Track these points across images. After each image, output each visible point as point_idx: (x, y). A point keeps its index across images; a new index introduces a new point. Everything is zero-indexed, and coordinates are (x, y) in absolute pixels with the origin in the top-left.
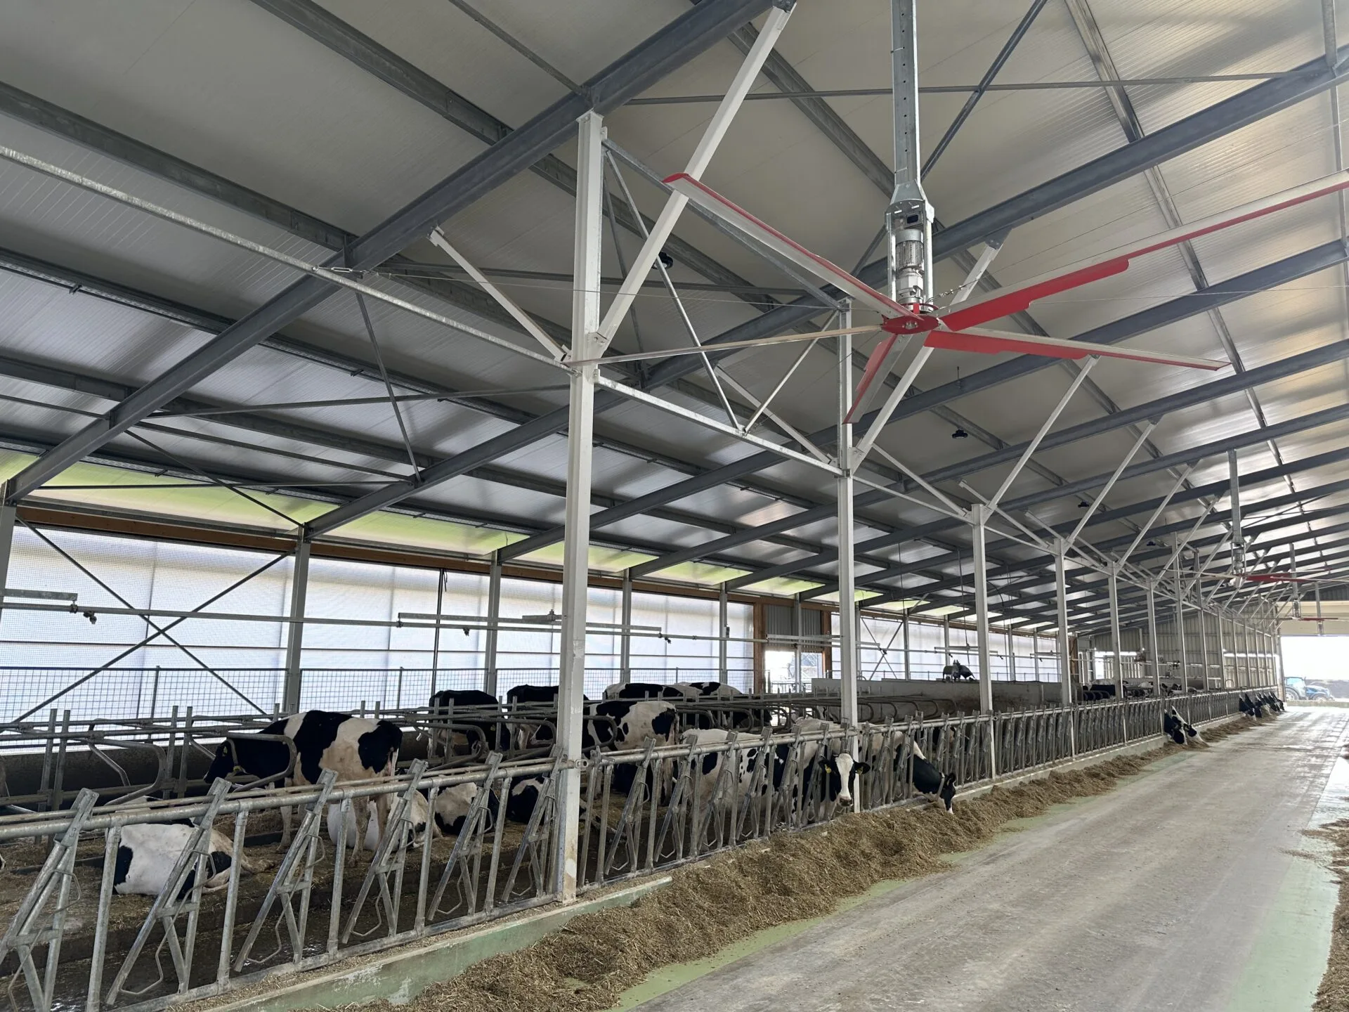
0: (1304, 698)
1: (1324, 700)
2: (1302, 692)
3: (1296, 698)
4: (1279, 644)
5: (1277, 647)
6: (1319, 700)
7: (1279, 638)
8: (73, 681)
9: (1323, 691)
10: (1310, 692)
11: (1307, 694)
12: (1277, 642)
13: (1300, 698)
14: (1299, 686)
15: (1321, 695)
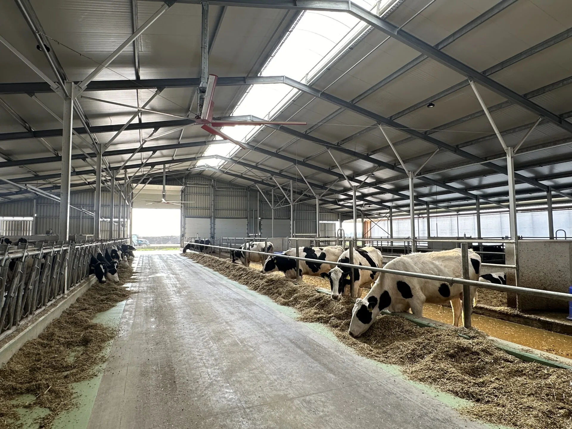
0: (137, 245)
1: (146, 246)
4: (131, 213)
6: (143, 246)
7: (132, 209)
9: (146, 241)
10: (140, 242)
11: (138, 243)
15: (144, 243)
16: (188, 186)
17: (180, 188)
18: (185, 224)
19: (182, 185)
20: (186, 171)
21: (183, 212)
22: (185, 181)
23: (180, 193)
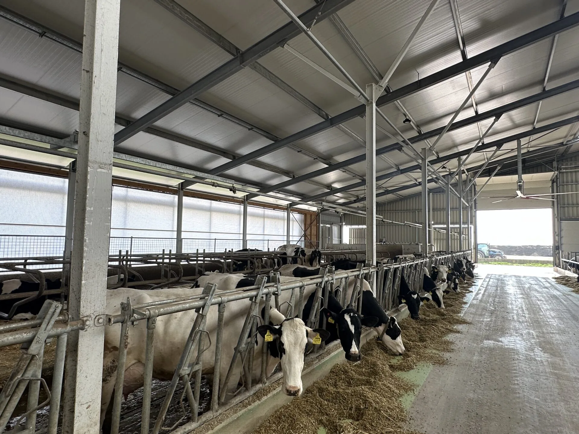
0: (488, 257)
1: (500, 258)
2: (486, 253)
3: (482, 257)
4: (475, 216)
5: (473, 218)
6: (497, 258)
7: (475, 212)
9: (499, 252)
10: (492, 253)
11: (490, 254)
12: (473, 214)
13: (485, 257)
14: (485, 249)
15: (498, 255)
16: (563, 172)
17: (549, 175)
18: (561, 230)
19: (552, 171)
20: (560, 146)
21: (556, 213)
22: (558, 165)
23: (550, 184)
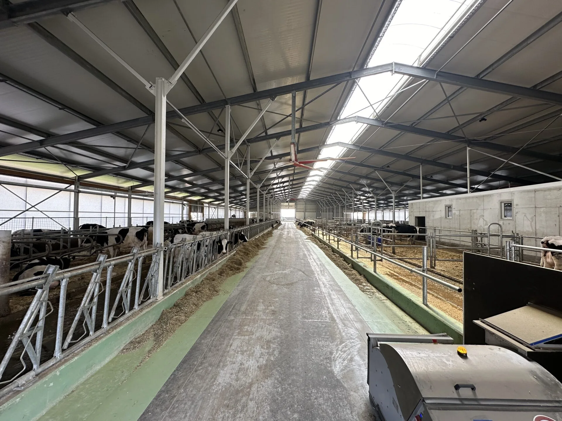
8: (4, 222)
